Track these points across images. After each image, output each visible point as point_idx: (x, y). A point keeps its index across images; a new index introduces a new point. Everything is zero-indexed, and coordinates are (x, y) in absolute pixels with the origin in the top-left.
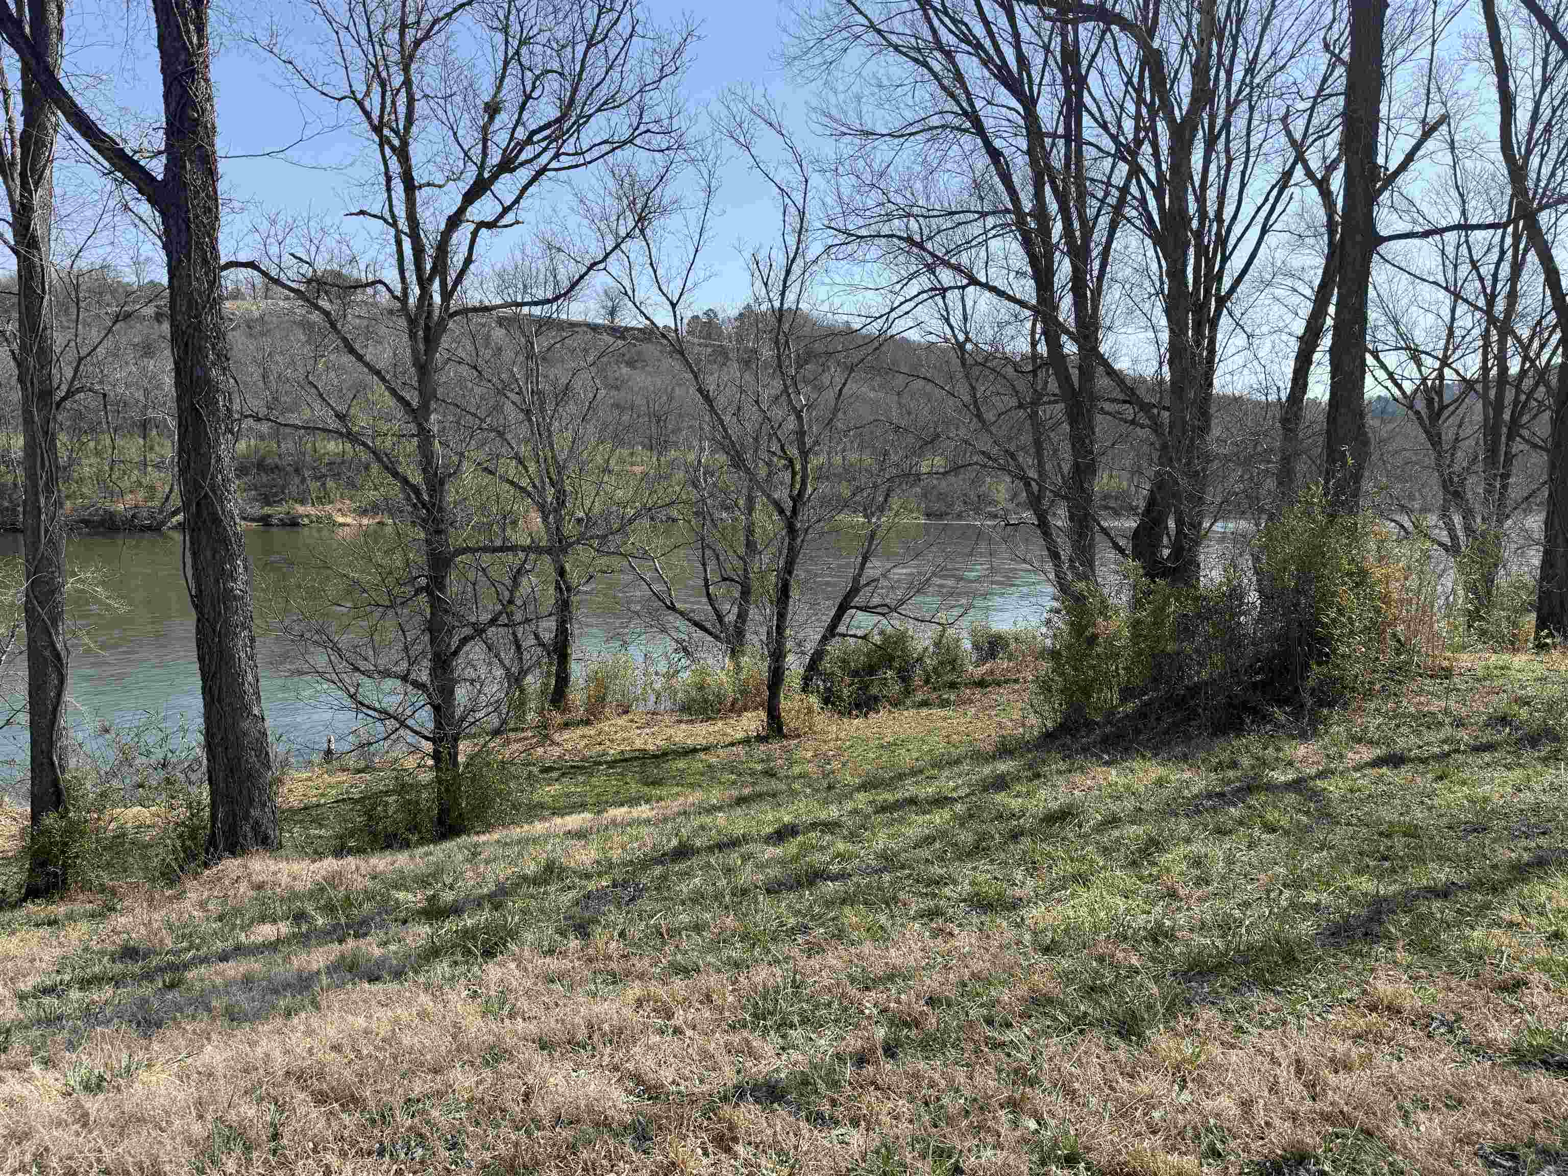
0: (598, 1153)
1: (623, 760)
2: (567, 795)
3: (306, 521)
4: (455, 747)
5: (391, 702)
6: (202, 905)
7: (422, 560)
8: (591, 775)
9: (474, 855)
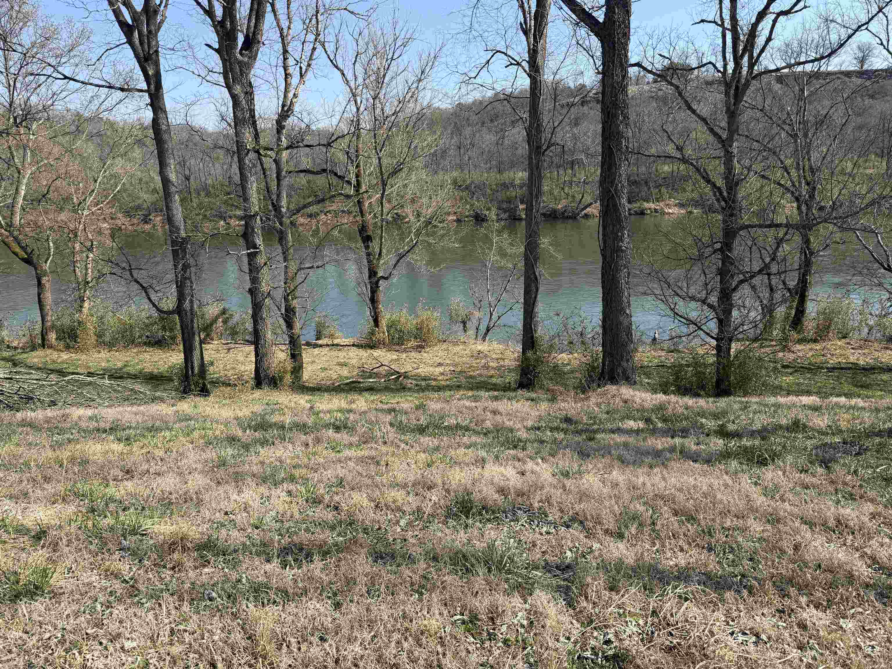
0: (851, 593)
1: (839, 368)
2: (798, 384)
3: (649, 212)
4: (730, 345)
5: (693, 315)
6: (598, 405)
7: (720, 234)
8: (815, 374)
9: (746, 407)
